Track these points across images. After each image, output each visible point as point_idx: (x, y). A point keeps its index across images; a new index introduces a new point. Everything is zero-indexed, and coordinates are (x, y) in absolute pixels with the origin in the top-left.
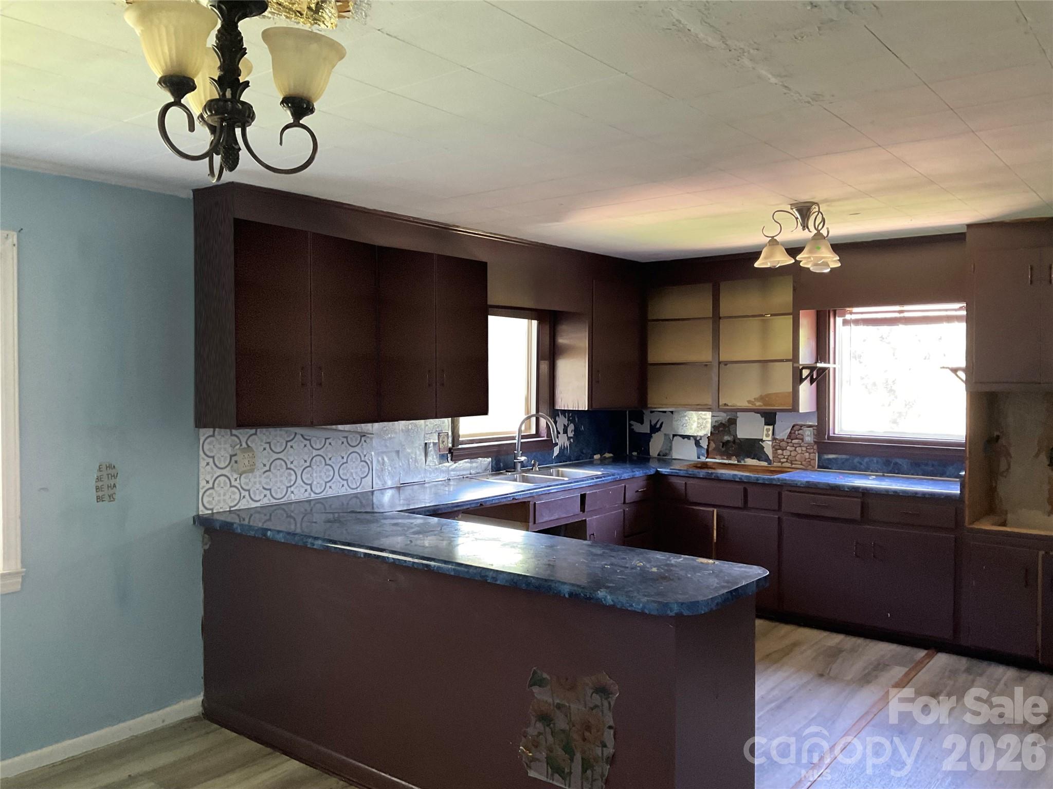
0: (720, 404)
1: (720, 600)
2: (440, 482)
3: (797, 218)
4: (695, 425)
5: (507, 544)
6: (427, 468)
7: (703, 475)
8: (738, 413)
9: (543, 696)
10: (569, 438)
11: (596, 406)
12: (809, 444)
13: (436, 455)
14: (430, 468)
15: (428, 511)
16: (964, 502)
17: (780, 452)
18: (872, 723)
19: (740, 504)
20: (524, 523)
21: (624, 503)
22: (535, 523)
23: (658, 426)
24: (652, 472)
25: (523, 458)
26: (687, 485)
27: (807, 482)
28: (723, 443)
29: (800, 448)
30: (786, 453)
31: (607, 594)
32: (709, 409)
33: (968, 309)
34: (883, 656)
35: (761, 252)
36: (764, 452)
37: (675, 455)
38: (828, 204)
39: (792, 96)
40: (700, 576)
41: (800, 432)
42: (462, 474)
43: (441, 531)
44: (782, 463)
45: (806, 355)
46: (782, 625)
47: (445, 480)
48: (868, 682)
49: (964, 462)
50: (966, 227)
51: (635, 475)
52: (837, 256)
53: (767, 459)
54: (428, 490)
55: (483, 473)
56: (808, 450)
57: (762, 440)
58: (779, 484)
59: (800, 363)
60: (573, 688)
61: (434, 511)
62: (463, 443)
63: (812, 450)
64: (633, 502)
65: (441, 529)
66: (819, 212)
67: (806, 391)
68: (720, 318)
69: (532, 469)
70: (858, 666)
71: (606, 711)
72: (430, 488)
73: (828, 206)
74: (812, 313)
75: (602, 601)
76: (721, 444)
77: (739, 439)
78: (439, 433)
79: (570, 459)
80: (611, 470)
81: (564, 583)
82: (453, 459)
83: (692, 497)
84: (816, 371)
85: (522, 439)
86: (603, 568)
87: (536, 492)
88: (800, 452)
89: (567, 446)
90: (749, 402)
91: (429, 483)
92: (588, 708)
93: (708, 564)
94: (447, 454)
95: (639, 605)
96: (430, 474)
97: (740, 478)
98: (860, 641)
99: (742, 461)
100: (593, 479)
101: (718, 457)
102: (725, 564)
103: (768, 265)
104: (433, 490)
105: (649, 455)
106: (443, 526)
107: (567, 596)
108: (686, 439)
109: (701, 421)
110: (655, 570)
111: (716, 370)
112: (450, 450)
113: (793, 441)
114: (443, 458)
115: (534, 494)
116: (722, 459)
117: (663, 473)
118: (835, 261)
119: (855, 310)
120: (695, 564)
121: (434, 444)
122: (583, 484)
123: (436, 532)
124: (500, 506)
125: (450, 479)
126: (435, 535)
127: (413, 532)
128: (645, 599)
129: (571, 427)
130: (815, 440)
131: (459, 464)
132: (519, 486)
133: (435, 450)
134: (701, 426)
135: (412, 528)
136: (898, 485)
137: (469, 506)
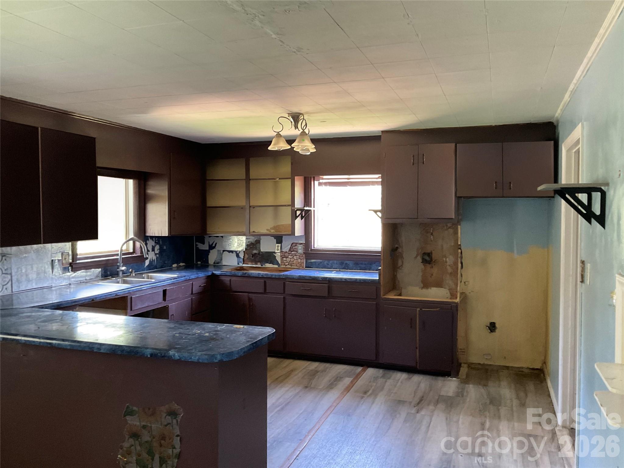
0: (251, 231)
1: (246, 350)
2: (64, 286)
3: (292, 122)
4: (236, 245)
5: (109, 325)
6: (53, 276)
7: (241, 275)
8: (261, 237)
9: (134, 421)
10: (156, 254)
11: (173, 234)
12: (301, 254)
13: (60, 268)
14: (56, 277)
15: (53, 306)
16: (380, 283)
17: (285, 259)
18: (333, 412)
19: (262, 290)
20: (123, 311)
21: (192, 294)
22: (131, 310)
23: (214, 245)
24: (210, 274)
25: (124, 268)
26: (231, 281)
27: (299, 276)
28: (253, 255)
29: (296, 256)
30: (288, 260)
31: (175, 353)
32: (244, 235)
33: (382, 178)
34: (340, 373)
35: (272, 141)
36: (276, 259)
37: (224, 263)
38: (309, 114)
39: (285, 47)
40: (235, 336)
41: (295, 247)
42: (79, 280)
43: (62, 320)
44: (286, 265)
45: (299, 203)
46: (285, 360)
47: (67, 285)
48: (332, 388)
49: (380, 262)
50: (381, 132)
51: (199, 276)
52: (314, 145)
53: (277, 263)
54: (55, 292)
55: (96, 278)
56: (300, 258)
57: (275, 253)
58: (284, 277)
59: (295, 207)
60: (153, 414)
61: (58, 305)
62: (80, 259)
63: (302, 257)
64: (199, 293)
65: (62, 318)
66: (304, 119)
67: (299, 223)
68: (250, 180)
69: (130, 275)
70: (326, 380)
71: (175, 426)
72: (56, 290)
73: (308, 116)
74: (302, 178)
75: (172, 357)
76: (252, 255)
77: (262, 252)
78: (62, 253)
79: (157, 268)
80: (183, 273)
81: (147, 348)
82: (73, 270)
83: (234, 288)
84: (304, 211)
85: (123, 255)
86: (174, 336)
87: (133, 290)
88: (296, 259)
89: (154, 260)
90: (267, 230)
91: (55, 287)
92: (163, 426)
93: (240, 328)
94: (69, 267)
95: (196, 357)
96: (56, 281)
97: (262, 275)
98: (328, 365)
99: (264, 265)
100: (171, 280)
101: (250, 263)
102: (250, 327)
103: (276, 149)
104: (58, 292)
105: (208, 263)
106: (63, 316)
107: (149, 356)
108: (231, 253)
109: (239, 242)
110: (207, 334)
111: (248, 211)
112: (71, 264)
113: (292, 253)
114: (65, 270)
115: (130, 292)
116: (252, 264)
117: (217, 274)
118: (312, 148)
119: (325, 177)
120: (233, 329)
121: (59, 260)
122: (164, 283)
123: (58, 321)
124: (107, 300)
125: (70, 284)
126: (57, 322)
127: (41, 321)
128: (199, 354)
129: (157, 247)
130: (304, 252)
131: (77, 274)
132: (121, 286)
133: (59, 265)
134: (240, 244)
135: (40, 318)
136: (347, 275)
137: (84, 302)
